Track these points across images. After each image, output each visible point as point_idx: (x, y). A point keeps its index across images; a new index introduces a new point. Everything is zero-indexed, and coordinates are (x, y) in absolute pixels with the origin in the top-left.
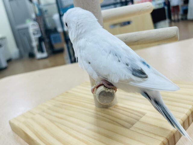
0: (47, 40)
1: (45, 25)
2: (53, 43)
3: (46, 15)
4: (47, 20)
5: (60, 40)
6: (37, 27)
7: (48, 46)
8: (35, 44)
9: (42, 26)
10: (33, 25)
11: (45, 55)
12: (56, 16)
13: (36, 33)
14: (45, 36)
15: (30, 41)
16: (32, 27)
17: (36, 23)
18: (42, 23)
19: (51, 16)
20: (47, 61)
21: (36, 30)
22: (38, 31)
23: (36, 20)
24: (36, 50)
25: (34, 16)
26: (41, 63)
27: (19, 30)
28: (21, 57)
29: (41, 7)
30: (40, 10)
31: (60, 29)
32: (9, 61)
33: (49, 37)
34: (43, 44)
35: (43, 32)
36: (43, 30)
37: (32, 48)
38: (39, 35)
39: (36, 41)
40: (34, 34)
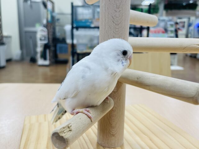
0: (52, 49)
1: (54, 33)
2: (58, 52)
3: (57, 24)
4: (57, 29)
5: (66, 51)
6: (45, 34)
7: (51, 54)
8: (39, 49)
9: (51, 33)
10: (42, 30)
11: (47, 62)
12: (68, 27)
13: (43, 38)
14: (51, 44)
15: (35, 45)
16: (41, 33)
17: (45, 29)
18: (51, 30)
19: (62, 26)
20: (47, 70)
21: (43, 36)
22: (45, 37)
23: (46, 26)
24: (39, 56)
25: (45, 22)
26: (41, 70)
27: (26, 32)
28: (22, 60)
29: (54, 14)
30: (53, 17)
31: (69, 41)
32: (9, 61)
33: (55, 46)
34: (48, 51)
35: (51, 40)
36: (51, 37)
37: (36, 53)
38: (46, 42)
39: (41, 46)
40: (41, 40)
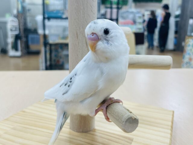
0: (24, 39)
1: (25, 23)
2: (30, 43)
3: (28, 14)
4: (29, 20)
5: (38, 42)
6: (16, 24)
7: (23, 45)
8: (10, 40)
9: (22, 24)
10: (13, 21)
11: (19, 53)
12: (40, 18)
13: (14, 29)
14: (22, 34)
15: (6, 36)
16: (11, 23)
17: (16, 20)
18: (22, 21)
19: (33, 17)
20: (19, 61)
21: (13, 26)
22: (16, 28)
23: (17, 16)
24: (10, 47)
25: (15, 12)
26: (13, 61)
29: (25, 5)
30: (23, 8)
31: (41, 31)
33: (27, 37)
34: (19, 42)
35: (22, 30)
36: (22, 28)
37: (6, 44)
38: (17, 32)
39: (12, 37)
40: (11, 30)
